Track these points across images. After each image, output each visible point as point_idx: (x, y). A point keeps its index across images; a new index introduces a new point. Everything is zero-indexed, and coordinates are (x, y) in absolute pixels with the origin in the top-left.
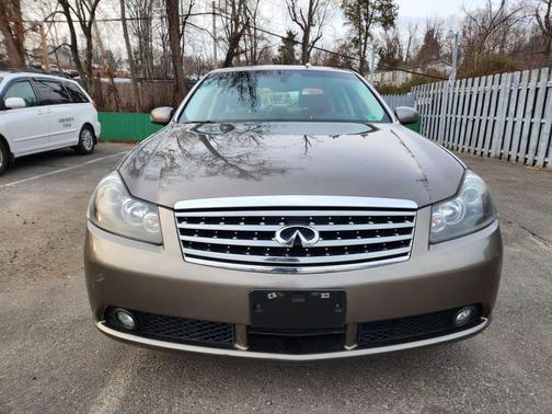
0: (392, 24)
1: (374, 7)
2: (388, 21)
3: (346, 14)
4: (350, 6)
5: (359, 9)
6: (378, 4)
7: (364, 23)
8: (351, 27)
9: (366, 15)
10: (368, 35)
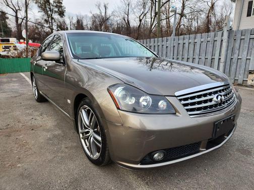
0: (64, 15)
1: (53, 6)
2: (61, 14)
3: (39, 7)
4: (40, 3)
5: (45, 5)
6: (55, 4)
7: (49, 13)
8: (43, 13)
9: (50, 9)
10: (52, 18)
